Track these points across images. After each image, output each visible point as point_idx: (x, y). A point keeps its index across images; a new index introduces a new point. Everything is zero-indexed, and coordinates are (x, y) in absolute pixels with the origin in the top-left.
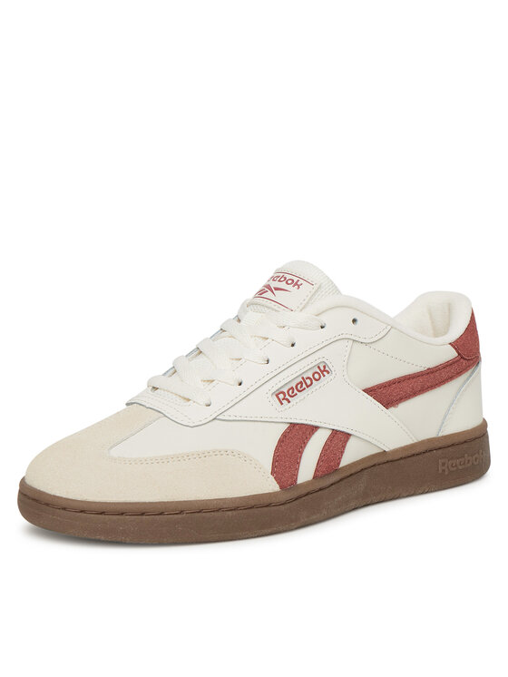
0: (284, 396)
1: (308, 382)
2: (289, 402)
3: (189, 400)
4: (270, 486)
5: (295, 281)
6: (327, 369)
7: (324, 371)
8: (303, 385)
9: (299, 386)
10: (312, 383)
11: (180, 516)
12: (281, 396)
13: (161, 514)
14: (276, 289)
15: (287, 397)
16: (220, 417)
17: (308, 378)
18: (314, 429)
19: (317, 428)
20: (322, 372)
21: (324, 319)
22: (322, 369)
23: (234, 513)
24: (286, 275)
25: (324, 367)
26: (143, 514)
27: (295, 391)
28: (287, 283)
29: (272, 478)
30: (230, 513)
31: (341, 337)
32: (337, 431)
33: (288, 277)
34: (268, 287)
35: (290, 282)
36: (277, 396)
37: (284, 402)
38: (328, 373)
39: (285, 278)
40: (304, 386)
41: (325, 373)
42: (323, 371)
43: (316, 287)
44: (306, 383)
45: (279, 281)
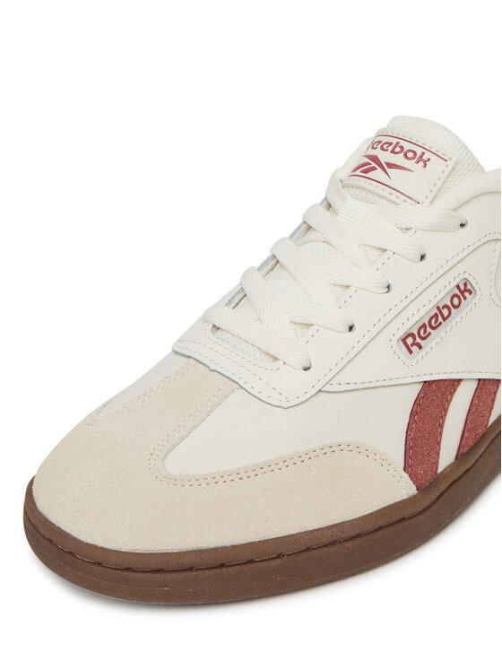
0: (413, 341)
1: (445, 312)
2: (420, 347)
3: (276, 359)
4: (404, 488)
5: (418, 154)
6: (469, 287)
7: (466, 290)
8: (438, 318)
9: (433, 320)
10: (450, 313)
11: (278, 561)
12: (410, 340)
13: (251, 562)
14: (391, 165)
15: (418, 340)
16: (328, 388)
17: (446, 306)
18: (456, 383)
19: (459, 381)
20: (462, 292)
21: (465, 214)
22: (462, 288)
23: (357, 542)
24: (402, 143)
25: (465, 285)
26: (222, 566)
27: (429, 329)
28: (405, 155)
29: (406, 475)
30: (350, 544)
31: (488, 238)
32: (484, 380)
33: (407, 146)
34: (375, 159)
35: (410, 155)
36: (404, 340)
37: (415, 349)
38: (470, 292)
39: (402, 148)
40: (440, 319)
41: (466, 294)
42: (464, 291)
43: (451, 164)
44: (442, 315)
45: (393, 152)
